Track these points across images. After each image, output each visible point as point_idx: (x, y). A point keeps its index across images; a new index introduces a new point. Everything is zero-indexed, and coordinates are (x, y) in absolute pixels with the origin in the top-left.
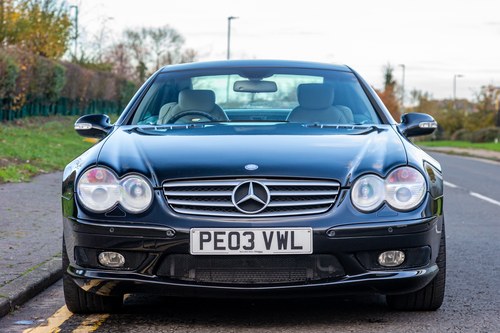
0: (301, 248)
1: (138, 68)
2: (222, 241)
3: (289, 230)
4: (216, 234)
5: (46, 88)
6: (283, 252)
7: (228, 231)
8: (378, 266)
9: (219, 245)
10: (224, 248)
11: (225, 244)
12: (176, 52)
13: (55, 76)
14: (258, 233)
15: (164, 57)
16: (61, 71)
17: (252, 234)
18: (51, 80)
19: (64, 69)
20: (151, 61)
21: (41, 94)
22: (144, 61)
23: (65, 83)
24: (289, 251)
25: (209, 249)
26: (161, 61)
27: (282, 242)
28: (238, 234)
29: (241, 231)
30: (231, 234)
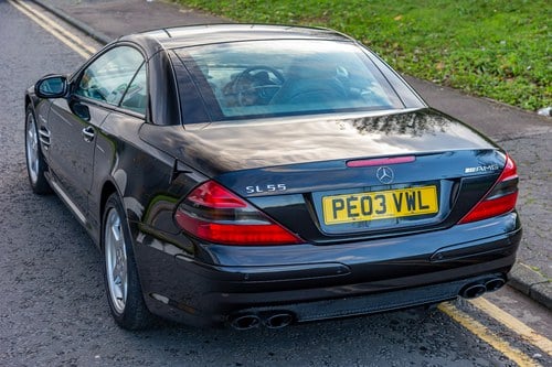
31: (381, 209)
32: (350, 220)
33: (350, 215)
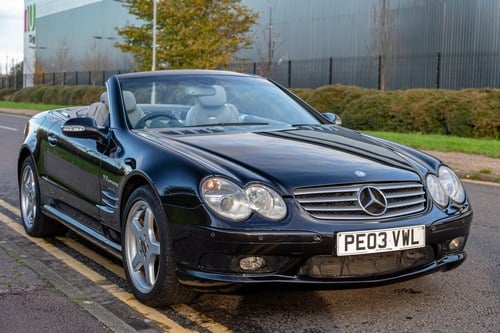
0: (417, 243)
2: (362, 242)
3: (410, 228)
4: (358, 236)
6: (406, 247)
7: (367, 233)
8: (449, 252)
9: (361, 245)
10: (364, 248)
11: (365, 245)
14: (389, 233)
17: (385, 234)
24: (410, 246)
25: (352, 250)
27: (406, 239)
28: (375, 235)
29: (377, 232)
30: (369, 236)
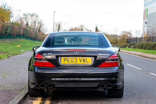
1: (26, 24)
5: (5, 31)
12: (37, 20)
13: (8, 28)
15: (34, 21)
16: (9, 26)
18: (7, 29)
19: (10, 26)
20: (30, 22)
21: (4, 33)
22: (28, 22)
23: (10, 29)
26: (33, 22)
31: (76, 61)
32: (68, 63)
33: (68, 62)
